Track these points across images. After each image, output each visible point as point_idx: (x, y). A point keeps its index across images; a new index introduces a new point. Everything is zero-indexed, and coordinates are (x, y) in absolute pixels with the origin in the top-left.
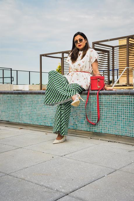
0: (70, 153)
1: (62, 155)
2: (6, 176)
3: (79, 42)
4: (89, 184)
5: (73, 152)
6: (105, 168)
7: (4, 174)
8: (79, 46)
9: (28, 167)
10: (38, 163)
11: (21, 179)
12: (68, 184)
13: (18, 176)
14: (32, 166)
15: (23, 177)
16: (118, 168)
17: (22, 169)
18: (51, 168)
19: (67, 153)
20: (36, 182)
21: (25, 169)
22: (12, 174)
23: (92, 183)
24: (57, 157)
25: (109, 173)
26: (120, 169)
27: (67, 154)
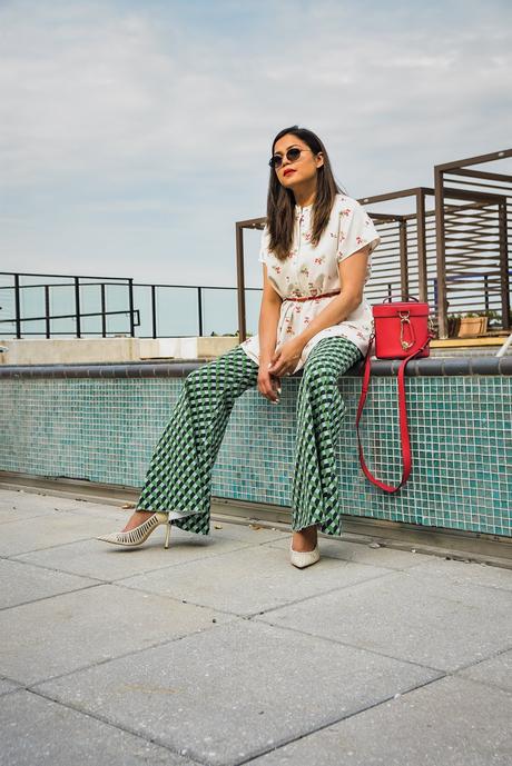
0: (282, 606)
1: (251, 611)
2: (18, 696)
3: (285, 160)
4: (321, 728)
5: (295, 602)
6: (403, 665)
7: (14, 687)
8: (286, 173)
9: (109, 660)
10: (155, 642)
11: (70, 706)
12: (240, 729)
13: (62, 697)
14: (124, 656)
15: (78, 698)
16: (454, 665)
17: (85, 669)
18: (193, 664)
19: (273, 605)
20: (123, 719)
21: (97, 667)
22: (43, 687)
23: (332, 727)
24: (230, 619)
25: (414, 682)
26: (460, 672)
27: (271, 610)
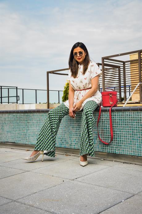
0: (81, 177)
1: (73, 178)
2: (12, 203)
4: (105, 210)
5: (85, 175)
6: (122, 192)
7: (11, 201)
8: (78, 59)
9: (36, 193)
10: (48, 187)
11: (29, 205)
12: (82, 211)
13: (26, 203)
14: (40, 191)
15: (31, 203)
16: (136, 192)
17: (30, 195)
18: (62, 193)
19: (79, 176)
20: (46, 209)
21: (33, 194)
22: (19, 200)
23: (108, 210)
24: (68, 180)
25: (127, 197)
26: (139, 194)
27: (78, 178)
